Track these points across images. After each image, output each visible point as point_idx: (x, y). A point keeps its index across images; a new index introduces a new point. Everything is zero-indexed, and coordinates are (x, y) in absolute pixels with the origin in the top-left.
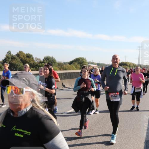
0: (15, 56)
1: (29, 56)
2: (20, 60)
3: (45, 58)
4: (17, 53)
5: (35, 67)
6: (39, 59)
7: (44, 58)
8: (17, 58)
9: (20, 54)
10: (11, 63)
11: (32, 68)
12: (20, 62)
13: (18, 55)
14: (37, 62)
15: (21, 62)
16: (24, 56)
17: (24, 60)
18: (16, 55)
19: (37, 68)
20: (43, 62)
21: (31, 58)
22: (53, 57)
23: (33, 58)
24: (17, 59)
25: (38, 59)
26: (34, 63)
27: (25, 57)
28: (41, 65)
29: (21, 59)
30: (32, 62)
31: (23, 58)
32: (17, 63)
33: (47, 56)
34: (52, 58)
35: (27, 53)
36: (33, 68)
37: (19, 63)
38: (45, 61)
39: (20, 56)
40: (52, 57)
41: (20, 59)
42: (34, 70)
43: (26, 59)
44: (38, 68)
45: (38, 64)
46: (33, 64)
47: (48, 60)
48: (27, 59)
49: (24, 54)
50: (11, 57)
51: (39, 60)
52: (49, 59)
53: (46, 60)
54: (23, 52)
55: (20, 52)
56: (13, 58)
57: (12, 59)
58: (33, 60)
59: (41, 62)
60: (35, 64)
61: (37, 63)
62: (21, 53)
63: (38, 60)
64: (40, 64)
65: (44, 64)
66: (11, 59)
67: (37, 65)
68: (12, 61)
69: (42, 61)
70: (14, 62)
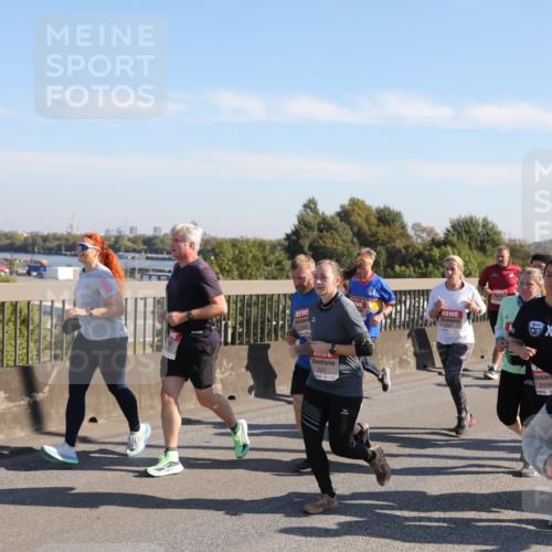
0: (332, 218)
1: (387, 218)
2: (351, 233)
3: (453, 227)
4: (342, 207)
5: (411, 261)
6: (430, 231)
7: (448, 225)
8: (342, 226)
9: (353, 210)
10: (320, 247)
11: (400, 266)
12: (352, 242)
13: (344, 215)
14: (419, 240)
15: (355, 240)
16: (367, 220)
17: (368, 233)
18: (339, 214)
19: (420, 267)
20: (446, 242)
21: (397, 224)
22: (490, 219)
23: (403, 227)
24: (340, 229)
25: (424, 230)
26: (406, 248)
27: (374, 220)
28: (436, 252)
29: (355, 229)
30: (399, 244)
31: (365, 227)
32: (340, 248)
33: (463, 216)
34: (486, 224)
35: (382, 207)
36: (403, 268)
37: (350, 244)
38: (455, 239)
39: (353, 218)
40: (484, 220)
41: (352, 229)
42: (410, 277)
43: (374, 229)
44: (426, 266)
45: (425, 249)
46: (403, 251)
47: (467, 232)
48: (382, 231)
49: (368, 209)
50: (319, 224)
51: (428, 235)
52: (473, 229)
53: (459, 234)
54: (363, 202)
55: (354, 202)
56: (325, 225)
57: (321, 230)
58: (404, 235)
59: (436, 243)
60: (410, 250)
61: (421, 247)
62: (356, 208)
63: (424, 235)
64: (431, 250)
65: (449, 249)
66: (316, 233)
67: (420, 255)
68: (321, 238)
69: (441, 235)
70: (329, 243)
